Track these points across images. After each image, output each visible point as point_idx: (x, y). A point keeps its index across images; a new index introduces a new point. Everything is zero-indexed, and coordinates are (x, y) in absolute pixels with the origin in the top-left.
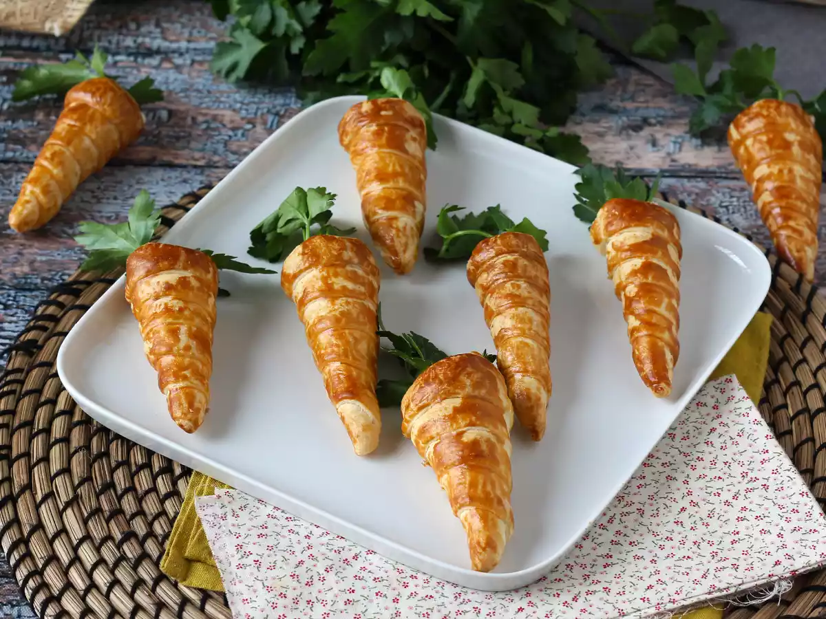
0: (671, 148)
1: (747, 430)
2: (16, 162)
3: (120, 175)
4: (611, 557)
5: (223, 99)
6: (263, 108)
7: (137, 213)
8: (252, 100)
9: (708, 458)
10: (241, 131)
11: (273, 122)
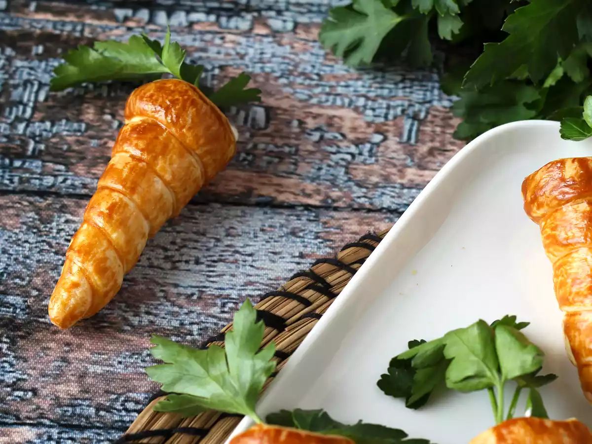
2: (58, 195)
3: (204, 221)
5: (340, 90)
6: (395, 107)
7: (238, 340)
8: (379, 92)
10: (368, 146)
11: (410, 131)
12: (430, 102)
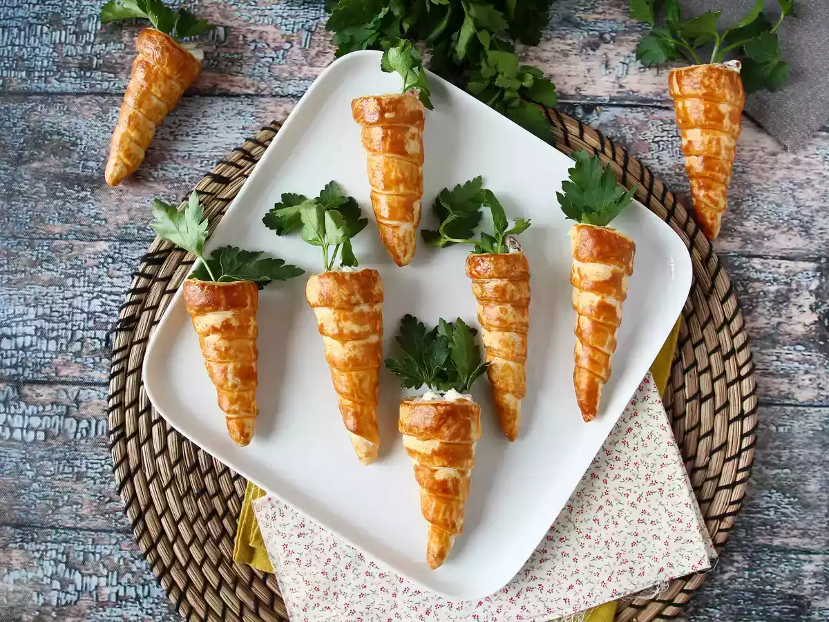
0: (620, 70)
1: (655, 434)
2: (111, 95)
3: (192, 107)
4: (546, 551)
5: (267, 12)
6: (298, 23)
8: (289, 12)
9: (624, 458)
10: (282, 51)
11: (306, 39)
12: (318, 18)
